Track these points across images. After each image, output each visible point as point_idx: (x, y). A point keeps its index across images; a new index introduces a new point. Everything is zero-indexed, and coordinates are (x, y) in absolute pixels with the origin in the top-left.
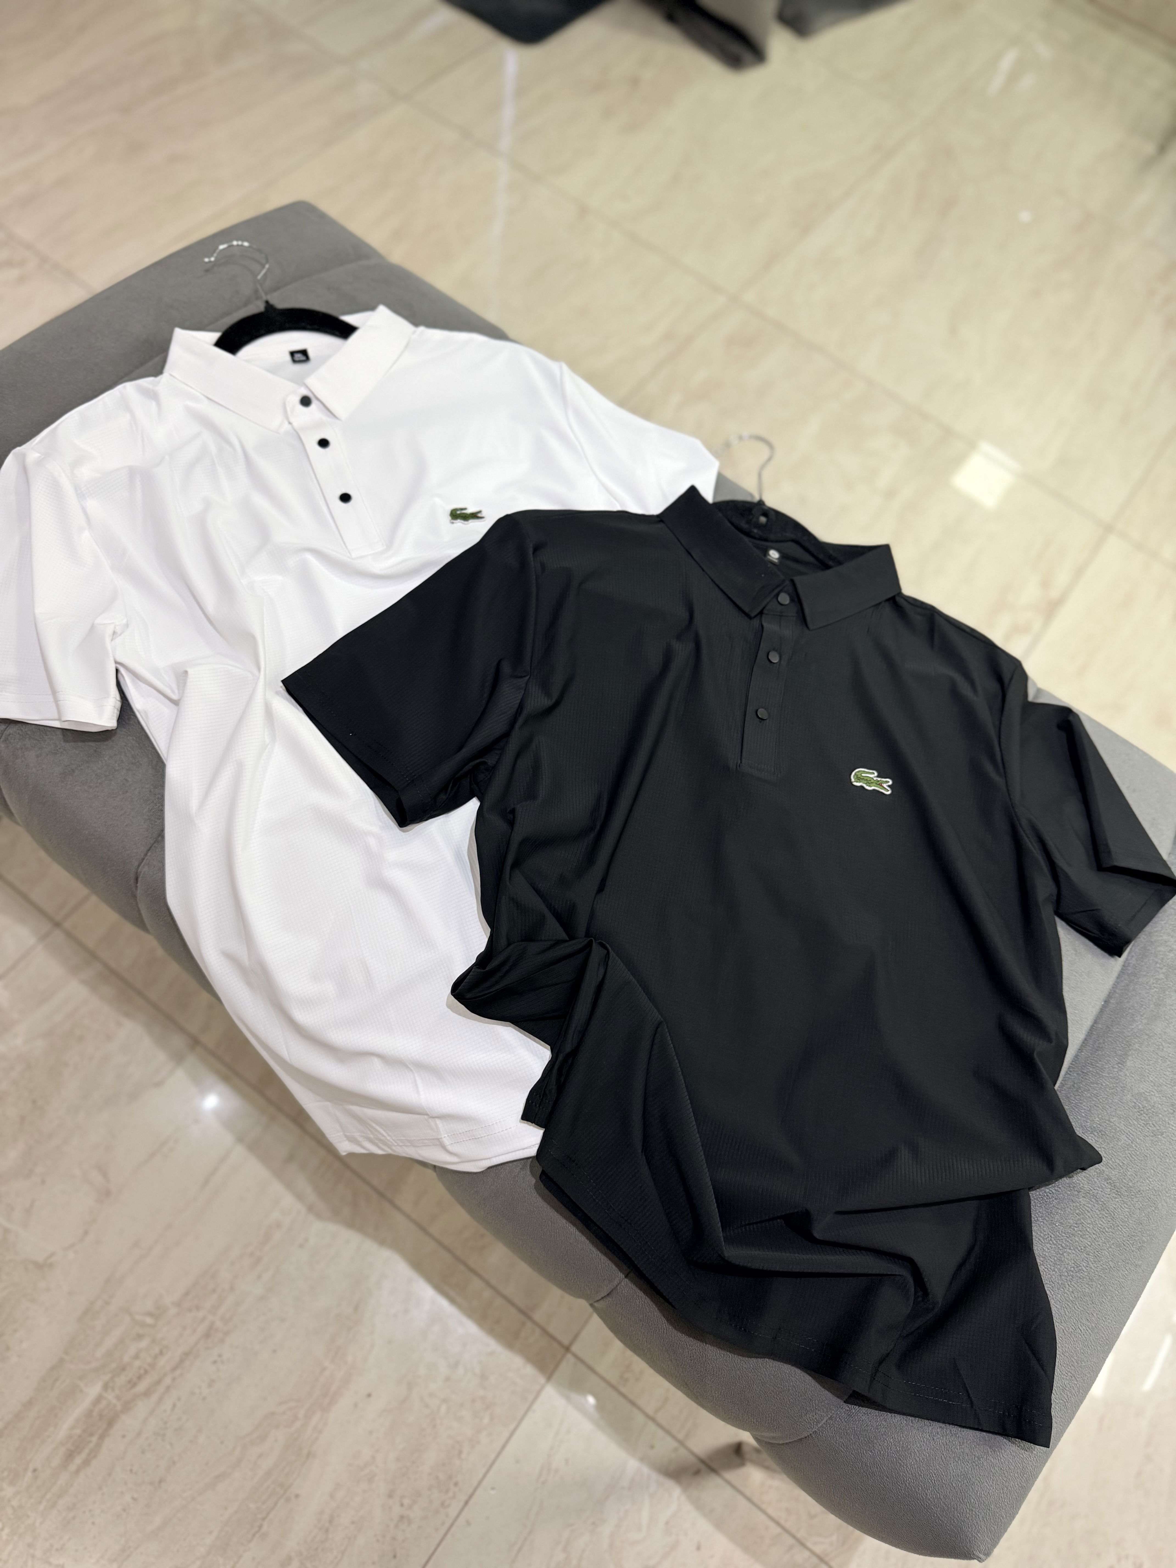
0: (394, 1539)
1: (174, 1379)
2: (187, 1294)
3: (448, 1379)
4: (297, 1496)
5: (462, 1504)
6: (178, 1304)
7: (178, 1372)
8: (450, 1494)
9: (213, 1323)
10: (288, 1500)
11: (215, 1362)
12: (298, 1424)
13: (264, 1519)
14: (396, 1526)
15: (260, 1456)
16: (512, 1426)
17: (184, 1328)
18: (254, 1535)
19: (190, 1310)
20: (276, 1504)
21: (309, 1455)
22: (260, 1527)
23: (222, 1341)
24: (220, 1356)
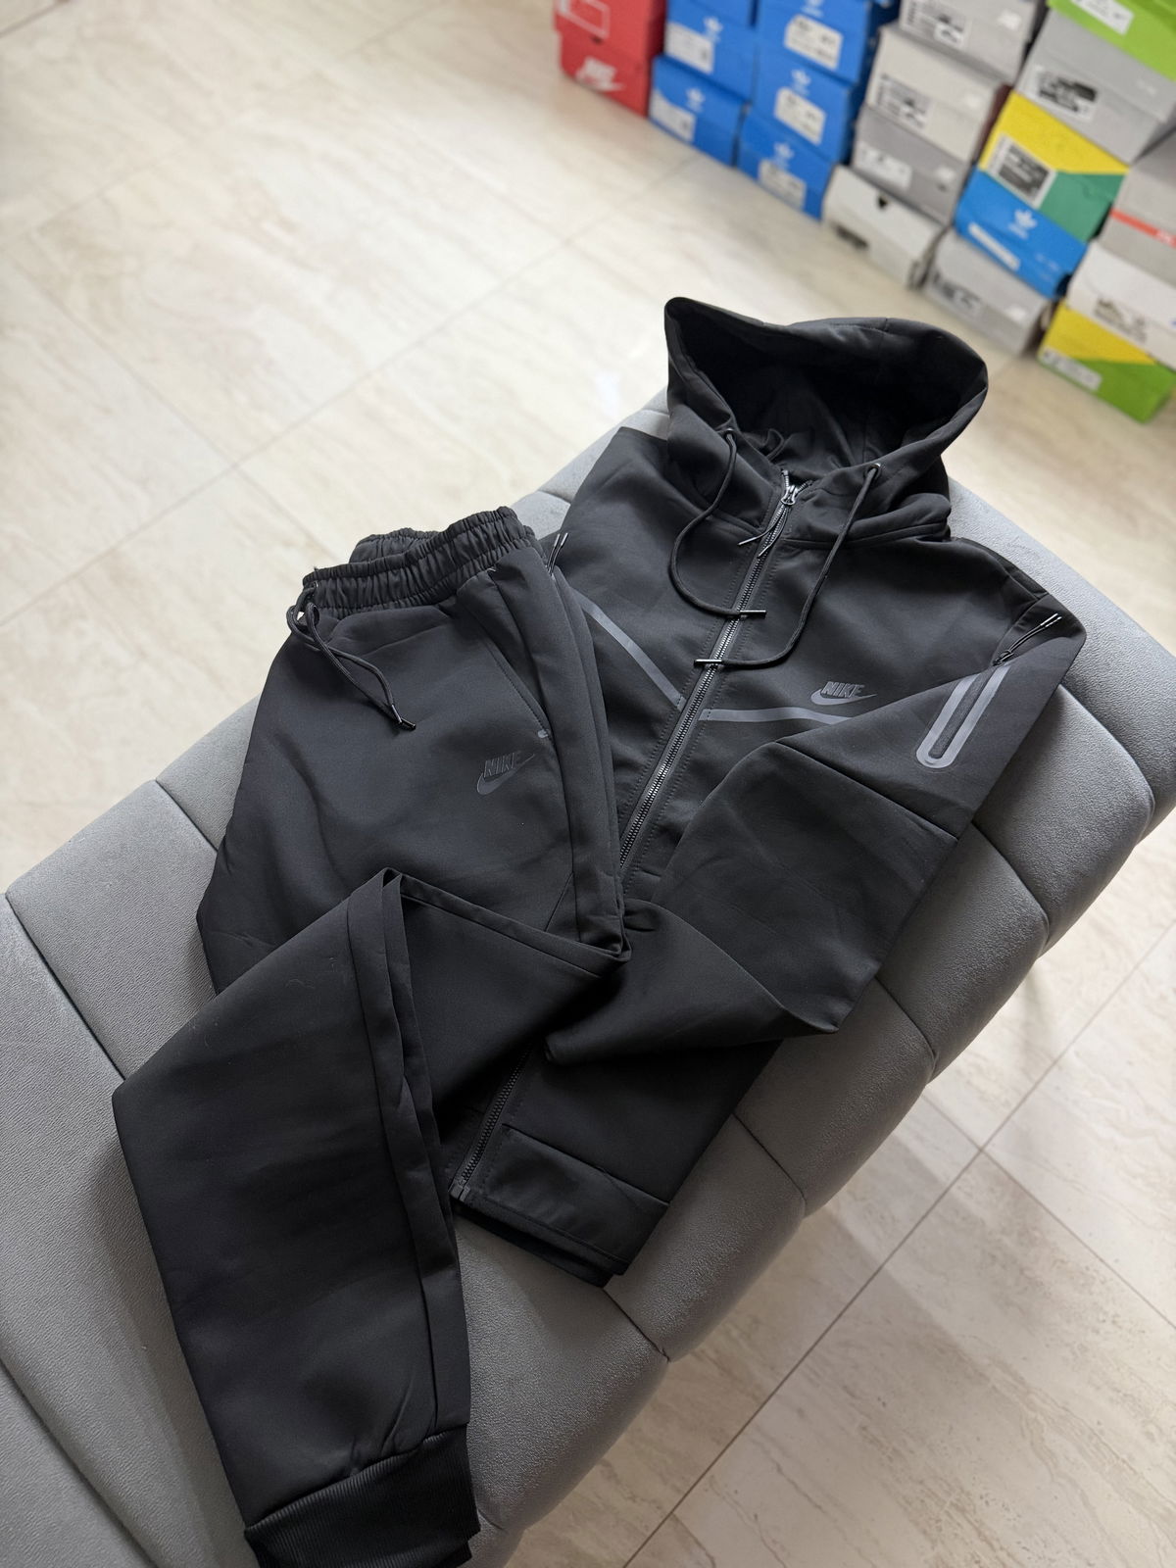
0: (1130, 1331)
1: (1002, 1549)
2: (925, 1532)
3: (1004, 1267)
4: (1099, 1423)
5: (1103, 1266)
6: (934, 1542)
7: (996, 1545)
8: (1095, 1274)
9: (952, 1504)
10: (1102, 1432)
11: (987, 1503)
12: (1040, 1418)
13: (1118, 1458)
14: (1120, 1327)
15: (1067, 1458)
16: (1043, 1211)
17: (956, 1535)
18: (1131, 1469)
19: (940, 1530)
20: (1105, 1444)
21: (1067, 1410)
22: (1124, 1461)
23: (968, 1494)
24: (981, 1498)
